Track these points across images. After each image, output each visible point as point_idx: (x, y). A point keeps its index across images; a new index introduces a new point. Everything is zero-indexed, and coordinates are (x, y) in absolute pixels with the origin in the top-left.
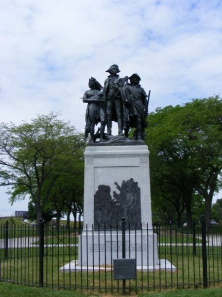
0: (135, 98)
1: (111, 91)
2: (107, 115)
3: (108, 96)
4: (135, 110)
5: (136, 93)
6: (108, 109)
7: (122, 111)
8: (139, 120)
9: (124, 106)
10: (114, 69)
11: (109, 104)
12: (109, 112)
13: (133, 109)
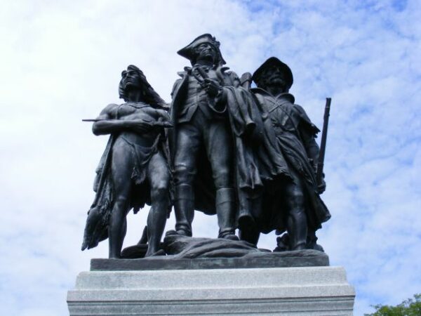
0: (278, 125)
1: (195, 99)
2: (177, 173)
3: (184, 116)
4: (279, 159)
5: (280, 111)
6: (181, 154)
7: (231, 162)
8: (297, 192)
9: (239, 142)
10: (206, 44)
11: (184, 138)
12: (183, 164)
13: (271, 158)
